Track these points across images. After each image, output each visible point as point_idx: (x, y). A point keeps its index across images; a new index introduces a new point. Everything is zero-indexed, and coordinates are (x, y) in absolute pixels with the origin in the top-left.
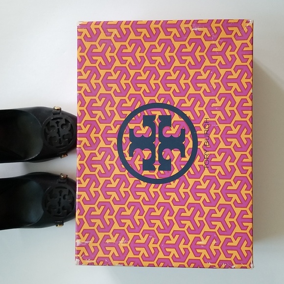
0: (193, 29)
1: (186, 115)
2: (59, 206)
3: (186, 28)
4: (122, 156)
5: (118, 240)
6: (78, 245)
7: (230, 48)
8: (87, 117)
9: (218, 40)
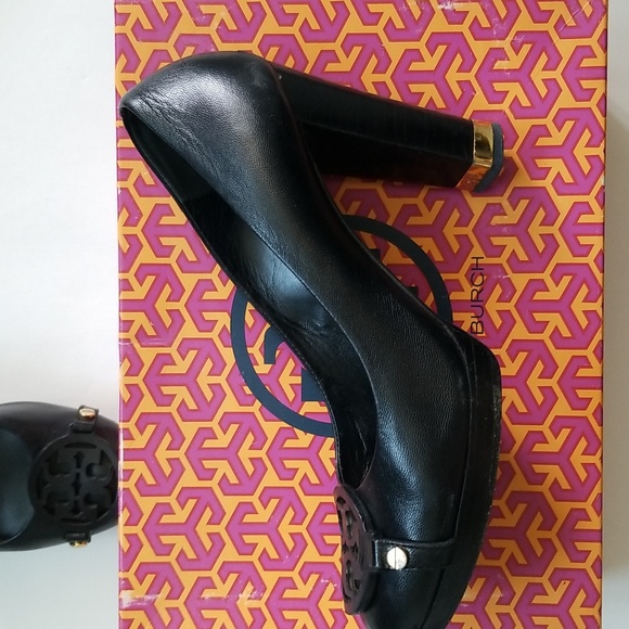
0: (441, 7)
1: (420, 247)
2: (77, 493)
3: (419, 4)
4: (244, 362)
5: (236, 589)
6: (125, 605)
7: (543, 59)
8: (146, 256)
9: (510, 38)
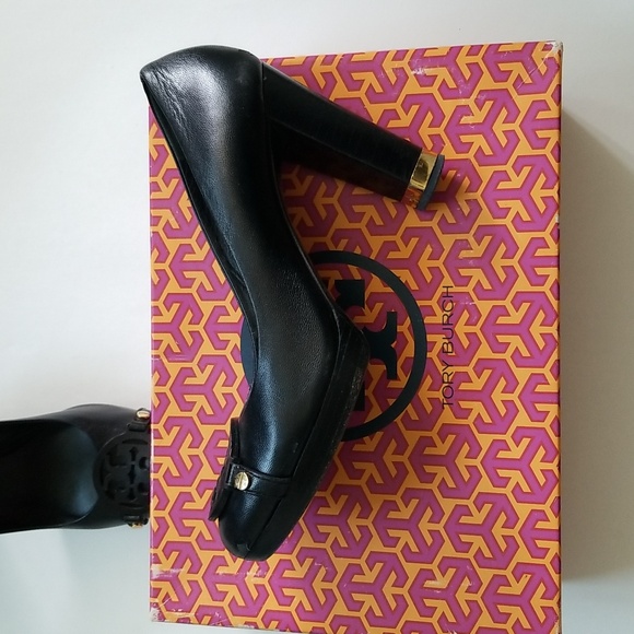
0: (414, 72)
1: (398, 278)
2: (132, 482)
3: (395, 70)
5: (245, 568)
6: (155, 577)
7: (504, 113)
8: (173, 287)
9: (474, 96)
